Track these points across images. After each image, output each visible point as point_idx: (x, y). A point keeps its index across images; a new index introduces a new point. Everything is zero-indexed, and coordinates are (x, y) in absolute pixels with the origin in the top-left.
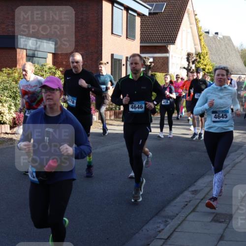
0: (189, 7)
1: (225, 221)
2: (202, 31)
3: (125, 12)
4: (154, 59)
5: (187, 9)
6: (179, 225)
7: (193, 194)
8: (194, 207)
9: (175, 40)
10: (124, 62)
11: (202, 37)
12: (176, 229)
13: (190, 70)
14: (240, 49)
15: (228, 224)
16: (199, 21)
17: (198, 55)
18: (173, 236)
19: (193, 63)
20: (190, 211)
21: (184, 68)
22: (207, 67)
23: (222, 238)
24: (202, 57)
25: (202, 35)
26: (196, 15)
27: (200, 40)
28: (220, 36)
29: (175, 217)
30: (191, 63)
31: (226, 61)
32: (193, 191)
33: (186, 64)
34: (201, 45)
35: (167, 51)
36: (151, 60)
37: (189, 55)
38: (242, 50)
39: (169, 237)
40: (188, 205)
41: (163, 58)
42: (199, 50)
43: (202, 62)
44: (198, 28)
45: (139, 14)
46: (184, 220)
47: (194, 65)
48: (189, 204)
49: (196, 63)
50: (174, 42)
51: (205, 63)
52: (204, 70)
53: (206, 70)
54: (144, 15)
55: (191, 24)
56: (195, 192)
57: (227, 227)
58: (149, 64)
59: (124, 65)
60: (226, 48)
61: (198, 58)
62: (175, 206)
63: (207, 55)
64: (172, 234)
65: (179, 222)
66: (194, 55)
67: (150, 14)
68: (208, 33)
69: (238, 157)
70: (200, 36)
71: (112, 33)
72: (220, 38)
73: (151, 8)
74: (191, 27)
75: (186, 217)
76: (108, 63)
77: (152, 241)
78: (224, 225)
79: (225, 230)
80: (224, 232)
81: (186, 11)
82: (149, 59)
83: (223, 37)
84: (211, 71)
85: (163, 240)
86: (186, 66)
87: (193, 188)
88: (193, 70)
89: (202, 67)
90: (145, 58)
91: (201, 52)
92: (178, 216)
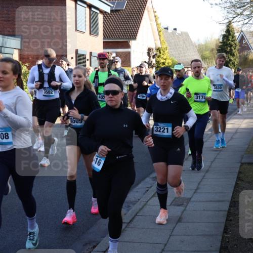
0: (149, 4)
1: (183, 204)
2: (161, 27)
3: (88, 10)
4: (116, 55)
5: (146, 7)
6: (141, 209)
7: (154, 180)
9: (136, 36)
10: (88, 57)
11: (161, 33)
12: (138, 213)
13: (151, 64)
14: (197, 44)
15: (186, 207)
16: (158, 18)
17: (158, 50)
18: (135, 220)
19: (154, 57)
20: (151, 196)
21: (145, 62)
22: (167, 61)
23: (180, 220)
24: (162, 52)
25: (162, 31)
26: (155, 12)
27: (160, 36)
28: (178, 31)
29: (137, 202)
30: (152, 58)
31: (185, 56)
32: (154, 178)
33: (146, 59)
34: (160, 40)
35: (129, 47)
36: (114, 55)
37: (149, 50)
38: (199, 45)
39: (131, 221)
41: (125, 53)
42: (159, 45)
43: (162, 56)
44: (157, 24)
45: (101, 12)
46: (145, 204)
47: (155, 59)
48: (150, 190)
49: (157, 57)
50: (136, 38)
51: (165, 57)
52: (164, 63)
53: (166, 64)
54: (106, 12)
55: (150, 20)
57: (185, 210)
58: (112, 59)
59: (88, 60)
60: (184, 43)
61: (158, 53)
62: (137, 192)
63: (166, 50)
64: (133, 218)
65: (141, 207)
66: (155, 50)
67: (112, 11)
68: (167, 29)
70: (159, 32)
71: (76, 30)
72: (178, 34)
73: (112, 6)
74: (151, 24)
75: (147, 202)
76: (72, 58)
78: (182, 208)
79: (183, 212)
80: (182, 214)
81: (146, 9)
82: (112, 54)
83: (181, 32)
84: (170, 64)
85: (125, 224)
86: (147, 61)
87: (153, 175)
88: (154, 64)
89: (162, 61)
90: (108, 53)
91: (160, 47)
92: (140, 201)
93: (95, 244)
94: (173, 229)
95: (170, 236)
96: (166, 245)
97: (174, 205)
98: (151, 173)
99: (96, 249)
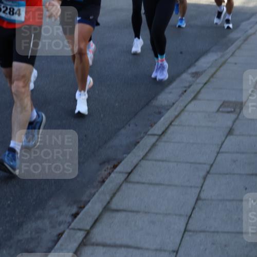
1: (234, 111)
6: (177, 117)
7: (193, 77)
8: (195, 93)
12: (172, 121)
15: (239, 115)
18: (169, 131)
20: (190, 99)
23: (230, 132)
29: (171, 106)
32: (193, 73)
39: (164, 133)
40: (187, 92)
46: (183, 110)
48: (189, 91)
56: (196, 75)
57: (237, 119)
62: (171, 93)
64: (167, 128)
65: (176, 113)
69: (251, 28)
75: (185, 107)
77: (142, 138)
78: (233, 116)
79: (234, 122)
80: (233, 124)
85: (156, 137)
87: (193, 70)
92: (175, 105)
93: (115, 163)
94: (222, 144)
95: (218, 153)
96: (212, 165)
97: (222, 112)
98: (189, 67)
99: (118, 169)
